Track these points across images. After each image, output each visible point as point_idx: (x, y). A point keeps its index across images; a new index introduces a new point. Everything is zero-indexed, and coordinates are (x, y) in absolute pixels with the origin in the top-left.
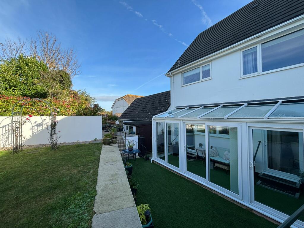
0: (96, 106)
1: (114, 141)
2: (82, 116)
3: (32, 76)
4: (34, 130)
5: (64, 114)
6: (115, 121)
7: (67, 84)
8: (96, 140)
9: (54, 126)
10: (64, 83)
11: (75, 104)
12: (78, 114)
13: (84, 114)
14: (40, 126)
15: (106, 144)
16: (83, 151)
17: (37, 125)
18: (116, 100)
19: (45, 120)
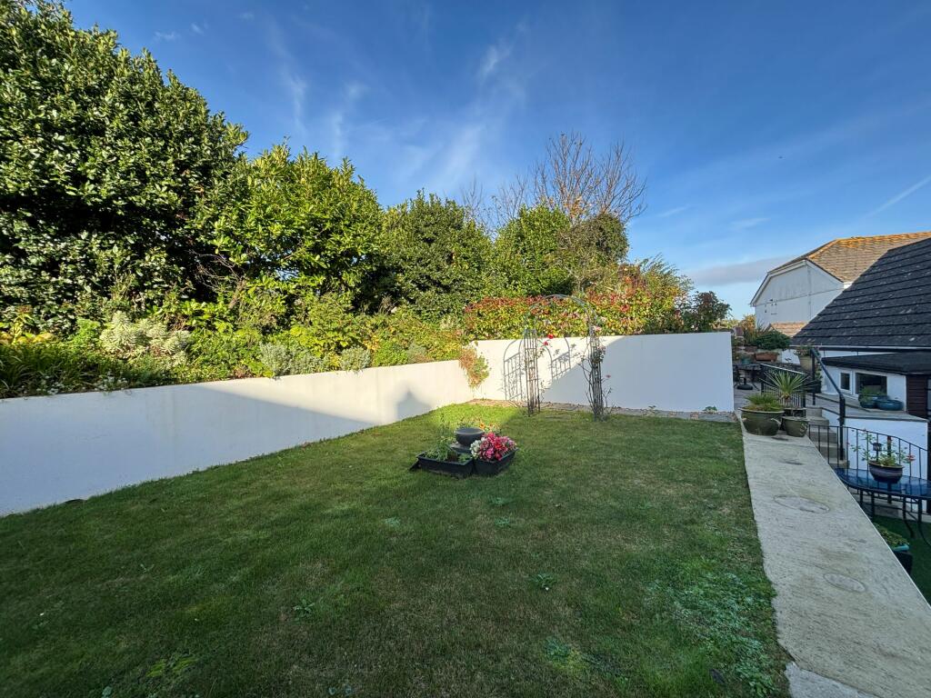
0: (707, 299)
1: (791, 425)
2: (664, 332)
3: (541, 247)
4: (554, 370)
5: (613, 331)
6: (775, 351)
7: (617, 247)
8: (712, 411)
9: (596, 359)
10: (607, 249)
11: (641, 300)
12: (652, 330)
13: (670, 329)
14: (565, 360)
15: (758, 429)
16: (675, 437)
17: (560, 358)
18: (771, 272)
19: (574, 346)
